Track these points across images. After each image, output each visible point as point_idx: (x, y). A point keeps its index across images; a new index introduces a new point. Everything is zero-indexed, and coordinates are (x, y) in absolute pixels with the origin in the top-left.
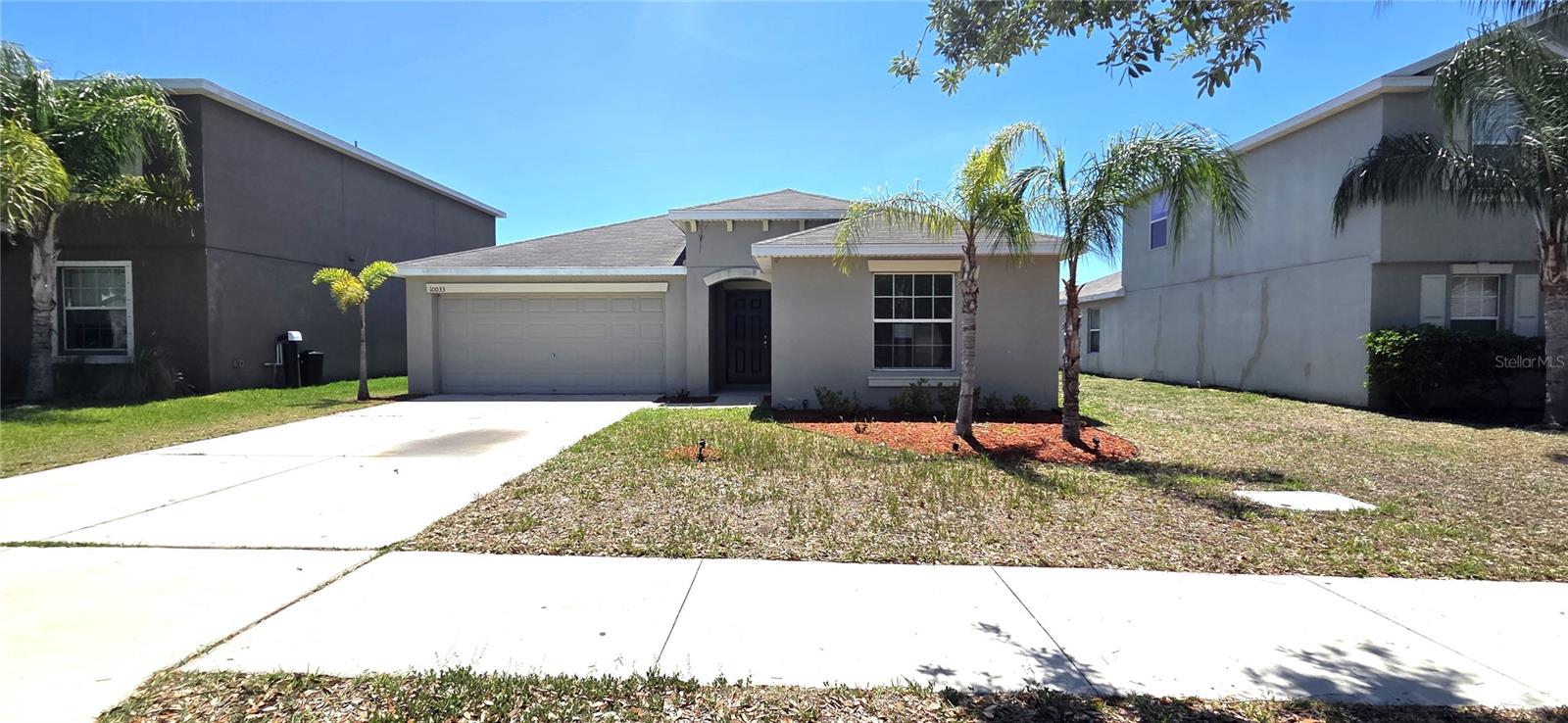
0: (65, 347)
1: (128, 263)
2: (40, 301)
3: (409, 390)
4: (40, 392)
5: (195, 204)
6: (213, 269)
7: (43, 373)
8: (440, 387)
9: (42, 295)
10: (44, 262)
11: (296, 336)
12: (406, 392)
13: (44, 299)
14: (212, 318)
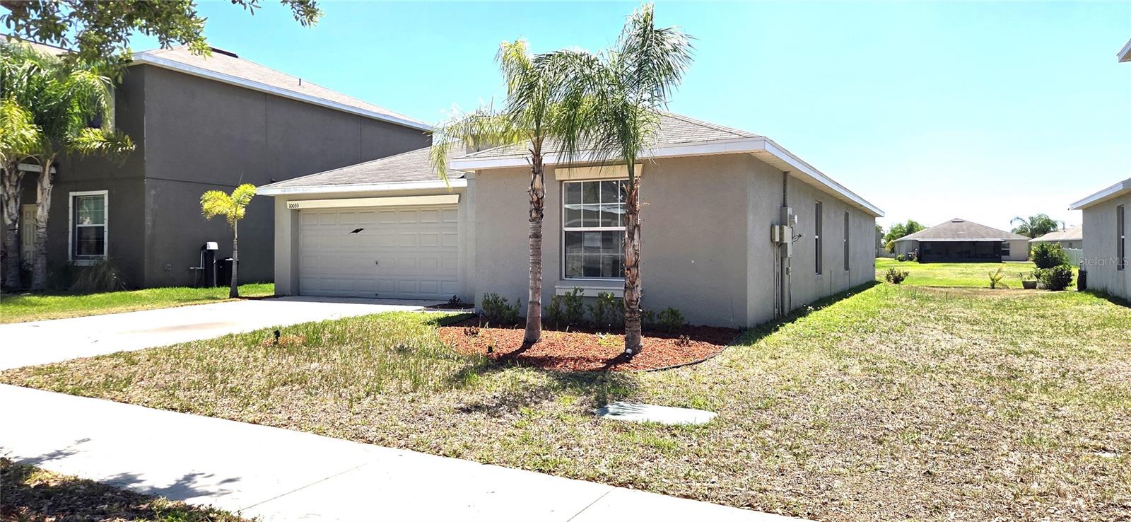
0: (76, 254)
1: (105, 192)
2: (41, 222)
3: (275, 293)
4: (38, 284)
5: (132, 146)
6: (150, 196)
7: (40, 270)
8: (299, 291)
9: (41, 217)
10: (43, 194)
11: (213, 246)
12: (273, 294)
13: (42, 220)
14: (148, 232)
